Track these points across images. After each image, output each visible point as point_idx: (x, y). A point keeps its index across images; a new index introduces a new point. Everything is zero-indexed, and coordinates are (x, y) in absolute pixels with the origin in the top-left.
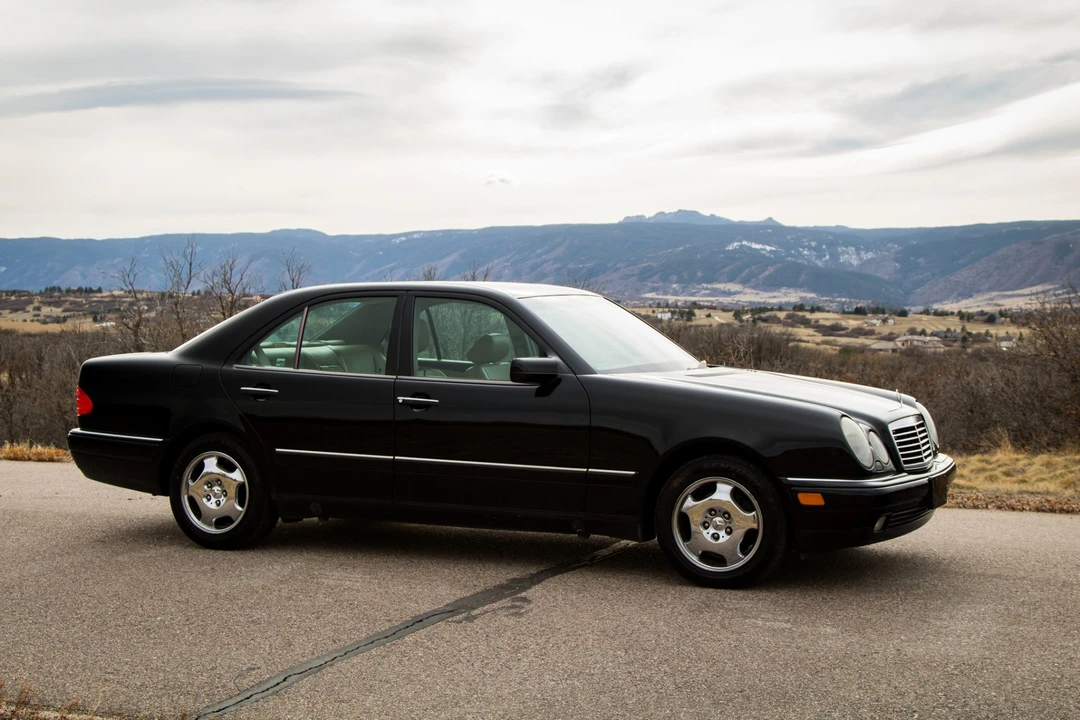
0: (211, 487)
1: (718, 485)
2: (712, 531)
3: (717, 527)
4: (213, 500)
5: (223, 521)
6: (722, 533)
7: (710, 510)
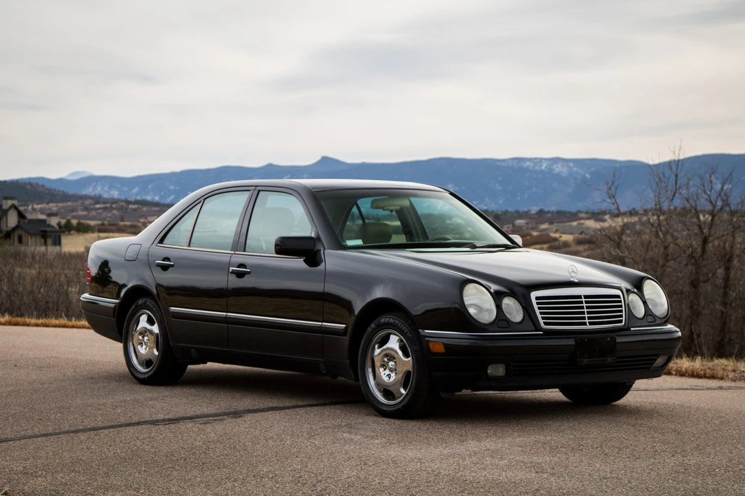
0: (143, 337)
1: (391, 336)
2: (387, 372)
3: (391, 370)
4: (144, 347)
5: (148, 363)
6: (393, 375)
7: (386, 355)
